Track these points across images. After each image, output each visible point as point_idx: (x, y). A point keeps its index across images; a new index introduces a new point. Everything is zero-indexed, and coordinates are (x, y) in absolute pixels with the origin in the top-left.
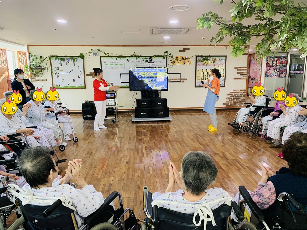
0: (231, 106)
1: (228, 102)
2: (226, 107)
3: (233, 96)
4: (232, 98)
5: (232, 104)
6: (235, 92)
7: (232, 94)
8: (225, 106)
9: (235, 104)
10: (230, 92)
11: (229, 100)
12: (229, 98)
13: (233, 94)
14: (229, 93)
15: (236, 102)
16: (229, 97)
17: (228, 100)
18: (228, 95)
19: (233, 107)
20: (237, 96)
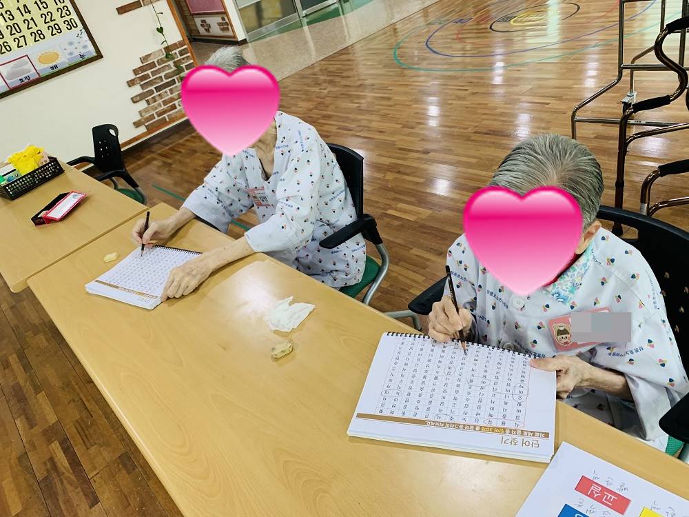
0: (163, 122)
1: (146, 110)
2: (150, 130)
3: (151, 83)
4: (151, 92)
5: (164, 112)
6: (152, 65)
7: (146, 77)
8: (143, 129)
9: (174, 107)
10: (135, 72)
11: (148, 102)
12: (141, 97)
13: (149, 72)
14: (132, 76)
15: (172, 99)
16: (137, 90)
17: (142, 105)
18: (131, 83)
19: (172, 120)
20: (167, 77)
